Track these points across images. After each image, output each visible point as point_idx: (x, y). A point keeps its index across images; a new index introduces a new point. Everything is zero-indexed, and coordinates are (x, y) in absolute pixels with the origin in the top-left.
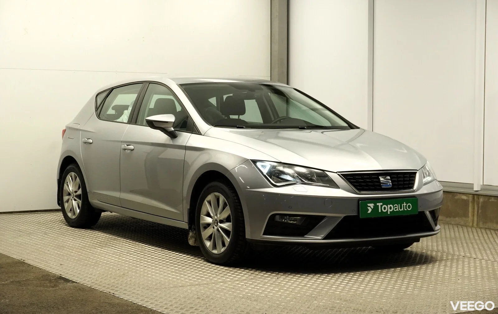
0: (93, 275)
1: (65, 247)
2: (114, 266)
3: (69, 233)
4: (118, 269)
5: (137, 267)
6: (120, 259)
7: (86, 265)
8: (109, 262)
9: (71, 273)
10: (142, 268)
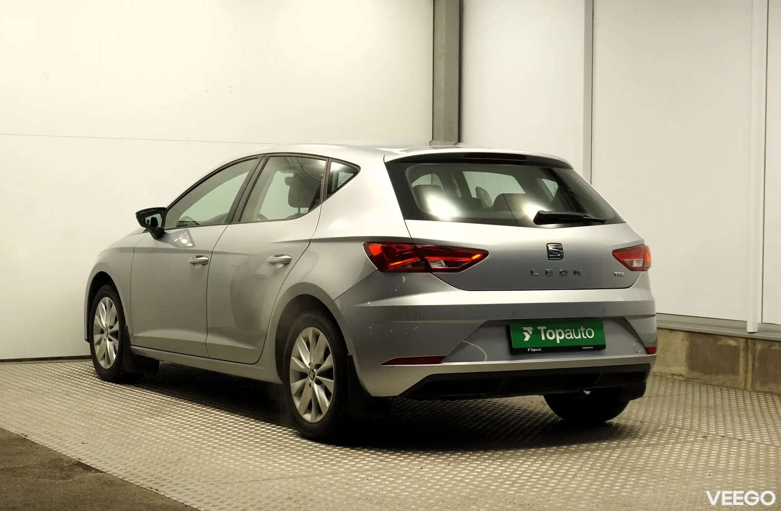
0: (131, 459)
1: (95, 416)
2: (166, 445)
3: (105, 393)
4: (171, 451)
5: (203, 448)
6: (177, 435)
7: (122, 445)
8: (159, 441)
9: (96, 457)
10: (208, 451)
